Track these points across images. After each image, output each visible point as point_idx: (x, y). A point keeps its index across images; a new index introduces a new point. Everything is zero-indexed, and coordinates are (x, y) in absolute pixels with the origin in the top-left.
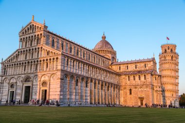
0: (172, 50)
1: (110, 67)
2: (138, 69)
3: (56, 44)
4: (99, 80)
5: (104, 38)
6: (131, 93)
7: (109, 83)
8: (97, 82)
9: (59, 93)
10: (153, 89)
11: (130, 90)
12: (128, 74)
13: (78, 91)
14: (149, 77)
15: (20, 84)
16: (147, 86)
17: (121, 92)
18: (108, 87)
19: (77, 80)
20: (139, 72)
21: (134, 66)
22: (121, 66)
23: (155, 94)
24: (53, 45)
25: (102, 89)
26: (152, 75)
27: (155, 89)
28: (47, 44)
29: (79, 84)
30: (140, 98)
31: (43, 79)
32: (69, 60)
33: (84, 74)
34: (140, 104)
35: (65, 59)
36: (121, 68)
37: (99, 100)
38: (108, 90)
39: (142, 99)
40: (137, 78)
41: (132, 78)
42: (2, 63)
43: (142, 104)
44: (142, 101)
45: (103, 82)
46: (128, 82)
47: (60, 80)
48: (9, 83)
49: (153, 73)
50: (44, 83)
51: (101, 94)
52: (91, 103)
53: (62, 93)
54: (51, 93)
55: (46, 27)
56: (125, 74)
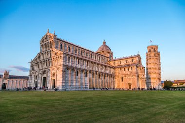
0: (155, 50)
1: (108, 63)
2: (127, 63)
3: (64, 48)
4: (96, 72)
5: (104, 43)
6: (122, 81)
7: (105, 74)
8: (95, 73)
9: (62, 81)
10: (138, 77)
11: (122, 78)
12: (120, 67)
13: (78, 80)
14: (135, 68)
15: (40, 76)
16: (134, 75)
17: (116, 80)
18: (105, 76)
19: (78, 72)
20: (128, 65)
21: (125, 61)
22: (116, 62)
23: (140, 81)
24: (62, 48)
25: (99, 78)
26: (137, 67)
27: (140, 77)
28: (56, 47)
29: (79, 75)
30: (129, 84)
31: (53, 72)
32: (70, 58)
33: (84, 67)
34: (129, 88)
35: (66, 57)
37: (97, 86)
38: (105, 79)
39: (130, 84)
40: (126, 69)
41: (123, 69)
42: (31, 63)
43: (130, 88)
44: (130, 86)
45: (99, 73)
46: (120, 73)
47: (62, 72)
48: (34, 76)
49: (138, 66)
50: (54, 75)
51: (99, 82)
52: (90, 88)
53: (64, 81)
54: (57, 82)
55: (55, 36)
56: (118, 67)
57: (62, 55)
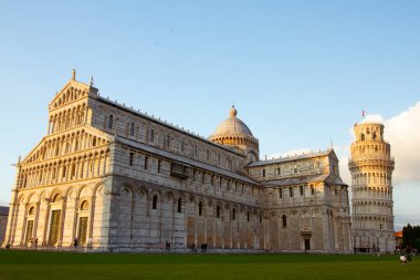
0: (374, 136)
1: (245, 171)
2: (299, 174)
3: (116, 125)
4: (210, 198)
5: (234, 113)
6: (285, 224)
7: (236, 204)
8: (206, 201)
9: (108, 224)
10: (330, 213)
11: (284, 217)
12: (279, 185)
13: (157, 221)
14: (320, 188)
15: (44, 205)
16: (317, 208)
17: (266, 222)
18: (234, 212)
19: (155, 197)
20: (301, 179)
22: (267, 168)
23: (336, 225)
24: (111, 126)
25: (218, 215)
26: (327, 185)
27: (336, 214)
29: (160, 206)
30: (303, 234)
31: (82, 195)
32: (136, 155)
34: (303, 247)
35: (124, 153)
36: (267, 172)
38: (233, 218)
39: (307, 237)
40: (297, 191)
41: (286, 192)
42: (19, 166)
43: (308, 247)
45: (219, 201)
46: (280, 202)
47: (110, 197)
48: (26, 205)
49: (329, 181)
50: (85, 204)
53: (115, 224)
54: (95, 224)
55: (93, 90)
57: (112, 148)
